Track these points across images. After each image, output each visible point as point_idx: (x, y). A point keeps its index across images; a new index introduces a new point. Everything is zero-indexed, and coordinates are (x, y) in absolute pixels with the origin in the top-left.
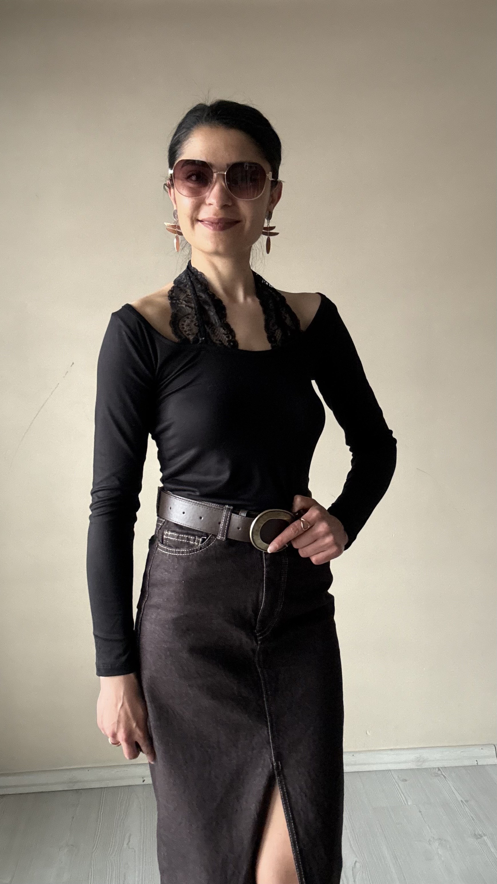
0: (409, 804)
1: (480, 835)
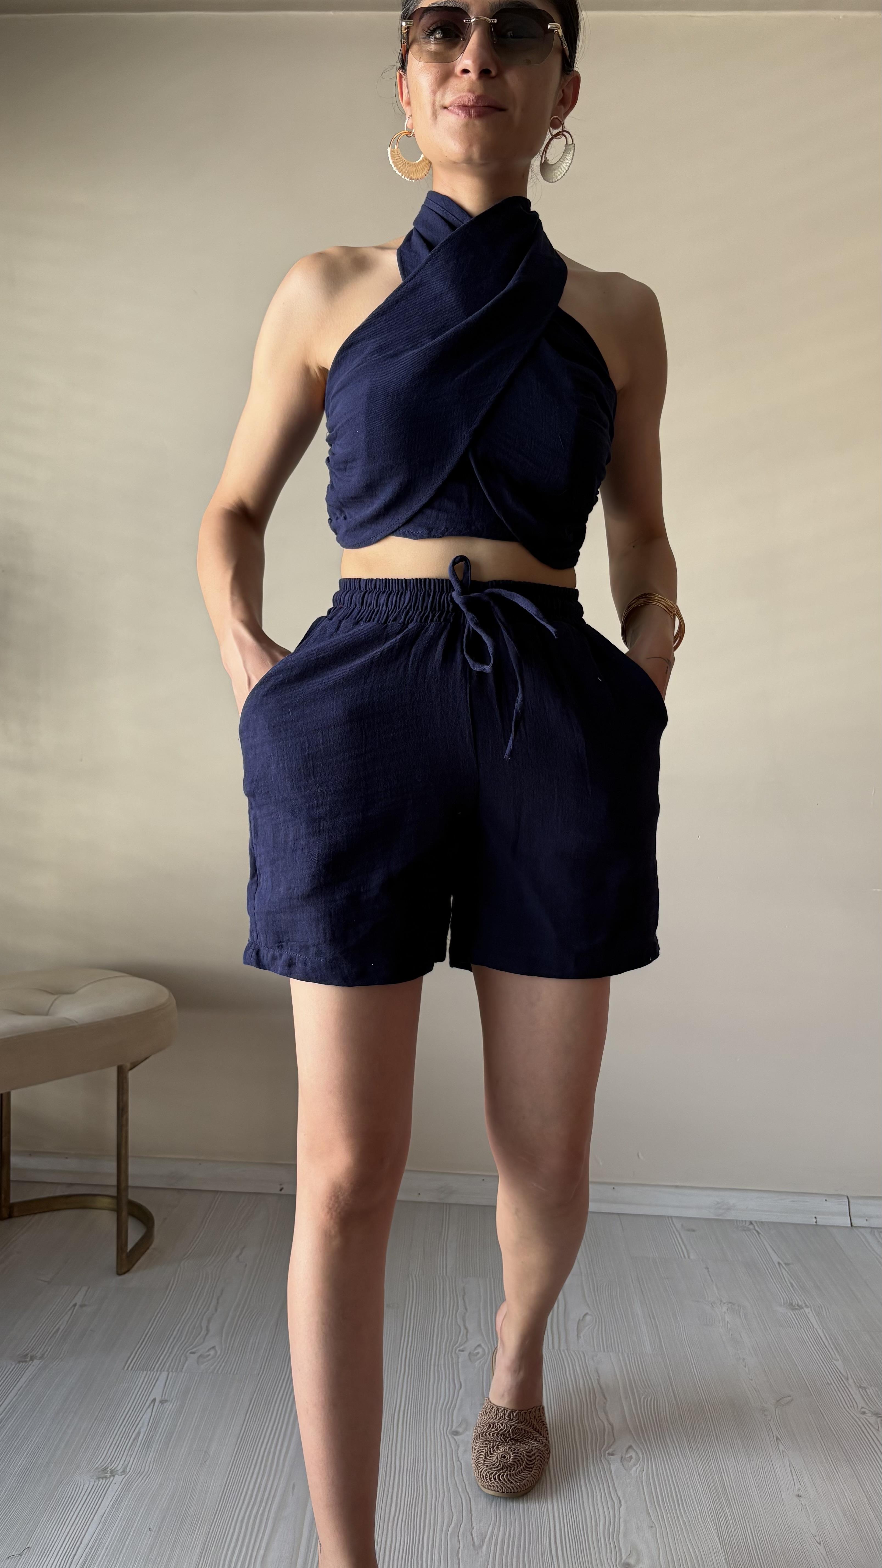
0: (692, 1257)
1: (798, 1305)
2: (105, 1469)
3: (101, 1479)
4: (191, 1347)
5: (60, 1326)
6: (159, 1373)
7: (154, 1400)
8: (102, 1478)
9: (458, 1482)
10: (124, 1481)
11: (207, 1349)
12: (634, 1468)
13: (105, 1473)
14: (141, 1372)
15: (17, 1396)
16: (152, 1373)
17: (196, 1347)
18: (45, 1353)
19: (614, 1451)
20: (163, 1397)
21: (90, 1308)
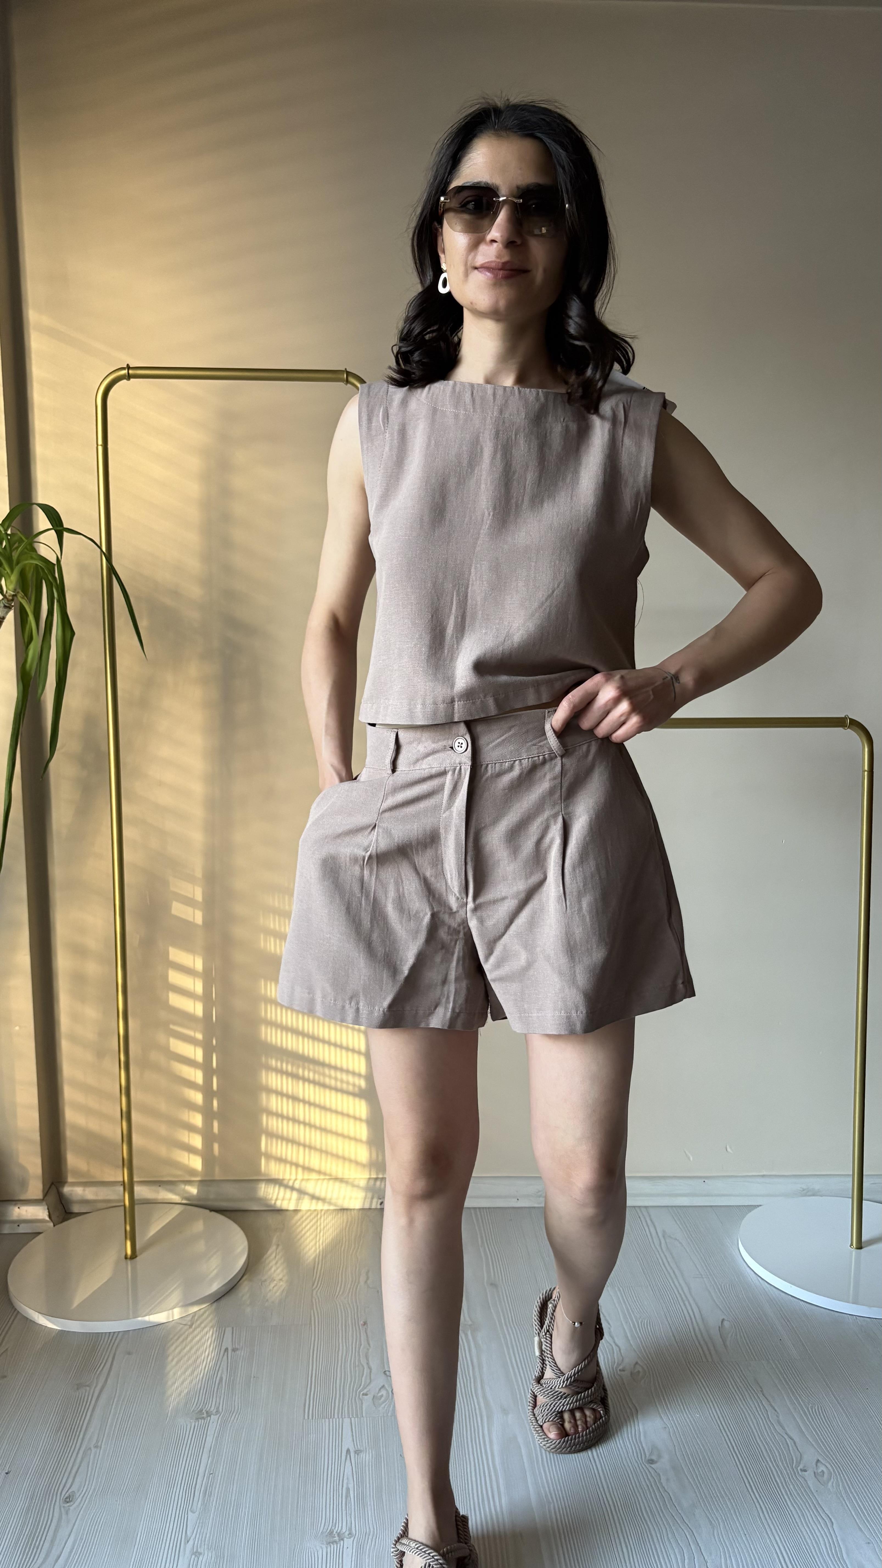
2: (331, 1532)
3: (332, 1545)
4: (362, 1387)
5: (221, 1375)
6: (341, 1420)
7: (348, 1451)
8: (332, 1543)
9: (673, 1514)
10: (355, 1544)
11: (377, 1390)
12: (830, 1484)
13: (333, 1538)
14: (323, 1420)
15: (210, 1458)
16: (334, 1420)
17: (366, 1388)
18: (219, 1407)
19: (805, 1467)
20: (356, 1446)
21: (243, 1352)
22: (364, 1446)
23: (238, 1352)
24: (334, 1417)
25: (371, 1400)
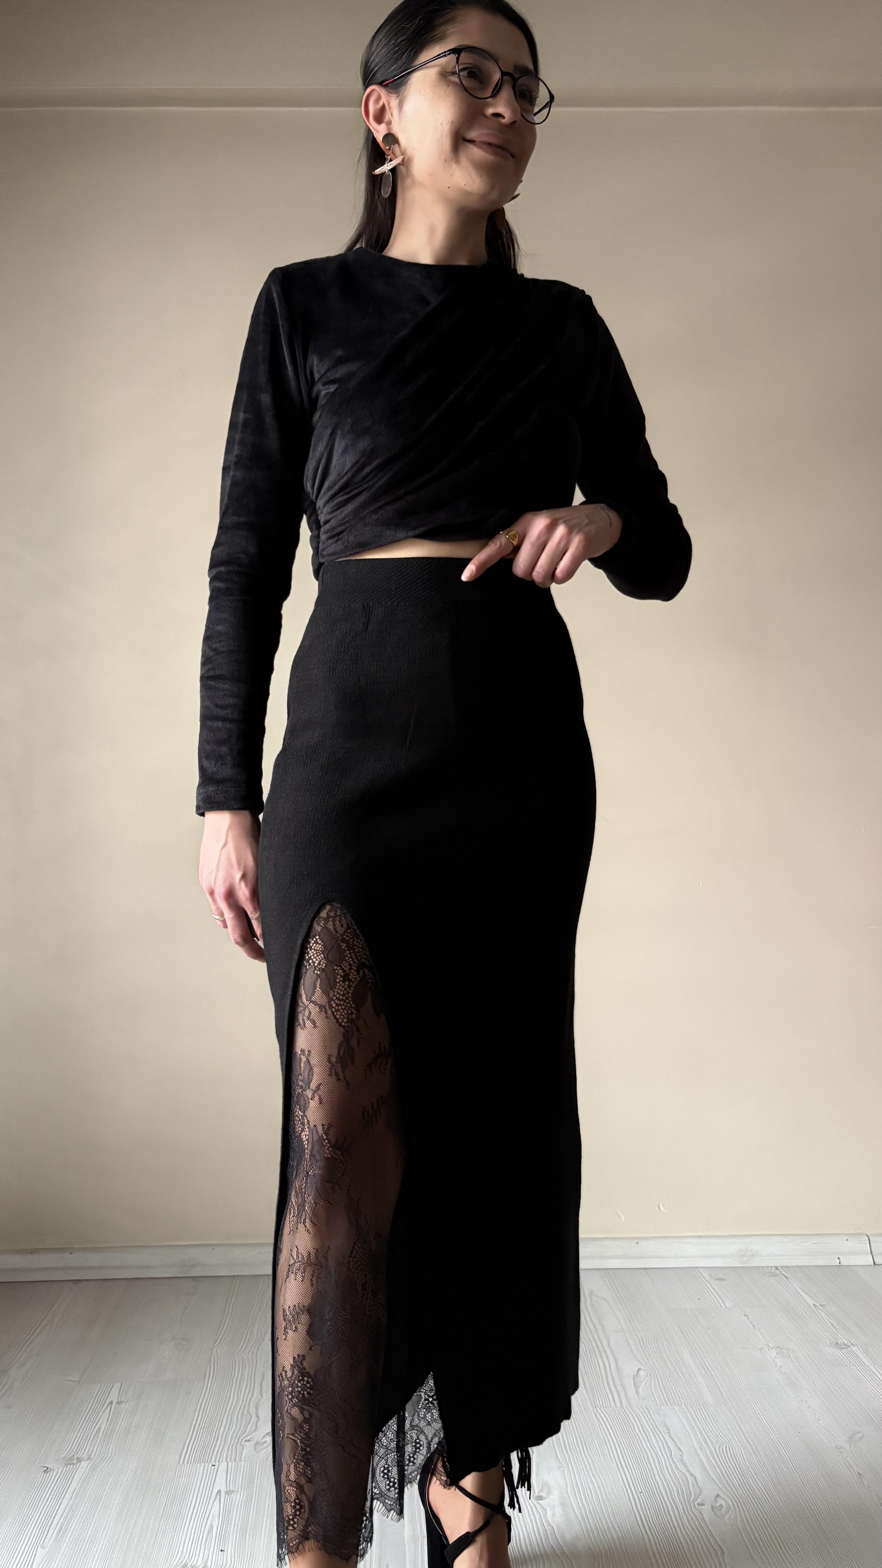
0: (727, 1305)
1: (844, 1344)
4: (245, 1435)
5: (100, 1425)
6: (217, 1464)
7: (219, 1492)
11: (262, 1437)
12: (727, 1517)
14: (199, 1464)
15: (72, 1500)
17: (249, 1435)
18: (91, 1453)
19: (703, 1500)
20: (228, 1488)
21: (127, 1404)
22: (237, 1487)
23: (123, 1405)
24: (210, 1462)
25: (253, 1445)
